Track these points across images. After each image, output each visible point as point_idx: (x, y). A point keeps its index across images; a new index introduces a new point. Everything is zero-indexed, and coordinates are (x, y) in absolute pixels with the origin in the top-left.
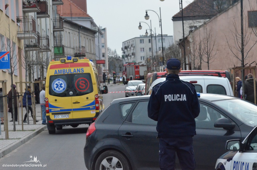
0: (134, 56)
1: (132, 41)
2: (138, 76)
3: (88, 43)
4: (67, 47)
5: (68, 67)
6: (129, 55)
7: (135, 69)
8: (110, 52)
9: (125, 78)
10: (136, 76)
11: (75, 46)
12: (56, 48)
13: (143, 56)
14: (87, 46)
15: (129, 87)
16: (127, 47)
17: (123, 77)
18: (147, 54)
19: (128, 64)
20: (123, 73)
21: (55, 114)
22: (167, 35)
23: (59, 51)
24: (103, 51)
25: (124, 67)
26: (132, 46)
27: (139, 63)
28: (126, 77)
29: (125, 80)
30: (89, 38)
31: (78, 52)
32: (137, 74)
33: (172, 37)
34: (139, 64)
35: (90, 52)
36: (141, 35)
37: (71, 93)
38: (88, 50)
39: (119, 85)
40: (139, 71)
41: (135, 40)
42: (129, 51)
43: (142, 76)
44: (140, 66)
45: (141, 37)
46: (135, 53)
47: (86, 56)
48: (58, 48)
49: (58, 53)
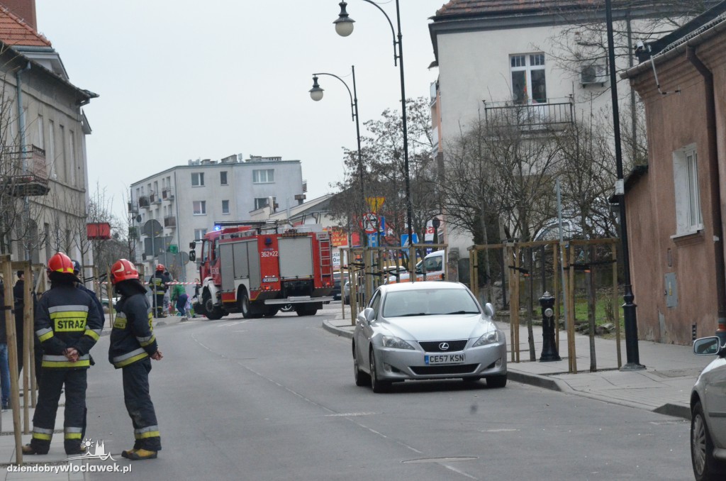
0: (174, 229)
1: (164, 179)
2: (273, 279)
3: (55, 142)
7: (260, 250)
9: (213, 290)
10: (265, 280)
15: (389, 320)
16: (148, 200)
17: (205, 284)
19: (227, 230)
20: (203, 268)
26: (164, 194)
27: (276, 223)
28: (218, 286)
29: (214, 300)
30: (58, 118)
31: (14, 173)
32: (270, 274)
35: (62, 181)
36: (194, 160)
38: (53, 170)
40: (278, 258)
41: (175, 173)
42: (154, 212)
43: (289, 281)
44: (281, 235)
45: (192, 165)
46: (174, 218)
47: (49, 193)
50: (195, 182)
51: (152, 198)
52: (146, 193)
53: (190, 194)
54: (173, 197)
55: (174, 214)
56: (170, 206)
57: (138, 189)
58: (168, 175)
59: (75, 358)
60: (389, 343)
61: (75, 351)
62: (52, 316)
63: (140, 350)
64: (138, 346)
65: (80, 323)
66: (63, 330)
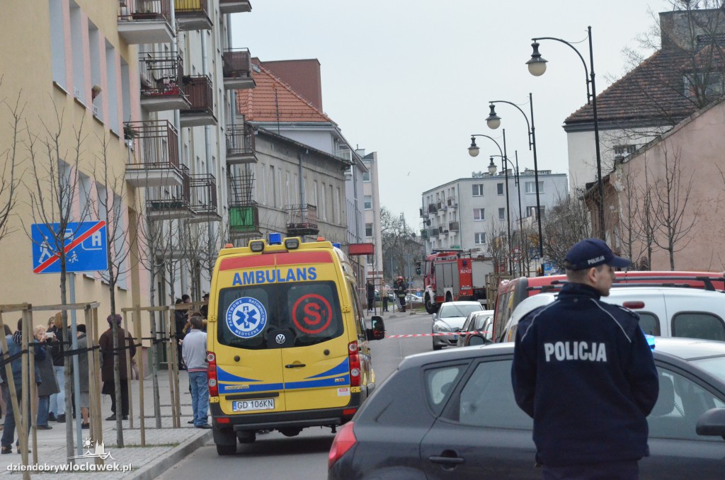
0: (457, 232)
1: (449, 190)
2: (468, 288)
3: (326, 198)
4: (266, 209)
5: (271, 263)
6: (441, 228)
7: (459, 269)
8: (386, 222)
9: (431, 294)
10: (462, 289)
11: (289, 203)
12: (235, 210)
13: (483, 231)
14: (324, 204)
15: (442, 319)
16: (436, 207)
17: (426, 291)
18: (492, 225)
19: (439, 255)
20: (426, 279)
21: (234, 398)
22: (550, 171)
23: (244, 220)
24: (368, 217)
25: (429, 264)
26: (449, 202)
27: (470, 251)
28: (435, 292)
29: (432, 301)
30: (328, 181)
31: (297, 221)
32: (466, 284)
33: (563, 178)
34: (470, 255)
35: (330, 222)
36: (477, 172)
37: (280, 337)
38: (324, 215)
39: (414, 314)
40: (471, 274)
41: (458, 184)
42: (441, 217)
43: (478, 289)
44: (473, 259)
45: (475, 178)
46: (458, 223)
47: (319, 233)
48: (240, 211)
49: (242, 224)
50: (475, 193)
51: (439, 205)
52: (435, 201)
53: (471, 202)
54: (456, 205)
55: (458, 220)
56: (455, 212)
57: (428, 197)
58: (452, 186)
60: (440, 329)
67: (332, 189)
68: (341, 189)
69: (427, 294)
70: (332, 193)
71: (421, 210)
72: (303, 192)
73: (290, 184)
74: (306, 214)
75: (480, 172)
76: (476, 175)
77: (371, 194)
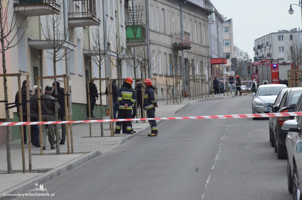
1: (267, 38)
3: (197, 29)
4: (159, 33)
6: (263, 56)
7: (272, 70)
8: (237, 52)
9: (256, 84)
10: (273, 81)
11: (174, 32)
12: (130, 28)
13: (283, 57)
14: (196, 33)
15: (259, 97)
16: (261, 46)
17: (253, 82)
19: (260, 62)
20: (253, 76)
23: (135, 35)
25: (254, 68)
26: (267, 44)
27: (278, 59)
28: (258, 82)
30: (199, 21)
31: (178, 42)
32: (275, 78)
34: (278, 61)
35: (199, 43)
36: (280, 30)
38: (196, 39)
39: (246, 96)
40: (278, 72)
41: (271, 36)
42: (263, 51)
43: (282, 81)
44: (280, 64)
45: (279, 32)
46: (271, 54)
47: (191, 49)
48: (133, 29)
49: (134, 37)
50: (279, 39)
51: (262, 45)
52: (260, 44)
53: (277, 44)
54: (270, 45)
55: (271, 52)
56: (270, 49)
57: (257, 42)
58: (269, 36)
59: (127, 107)
60: (257, 104)
61: (127, 105)
62: (122, 94)
63: (152, 105)
64: (151, 103)
65: (130, 97)
66: (125, 98)
67: (201, 25)
68: (206, 26)
69: (254, 84)
70: (201, 28)
71: (254, 48)
72: (183, 26)
73: (175, 20)
74: (184, 38)
75: (282, 30)
76: (280, 31)
77: (229, 39)
